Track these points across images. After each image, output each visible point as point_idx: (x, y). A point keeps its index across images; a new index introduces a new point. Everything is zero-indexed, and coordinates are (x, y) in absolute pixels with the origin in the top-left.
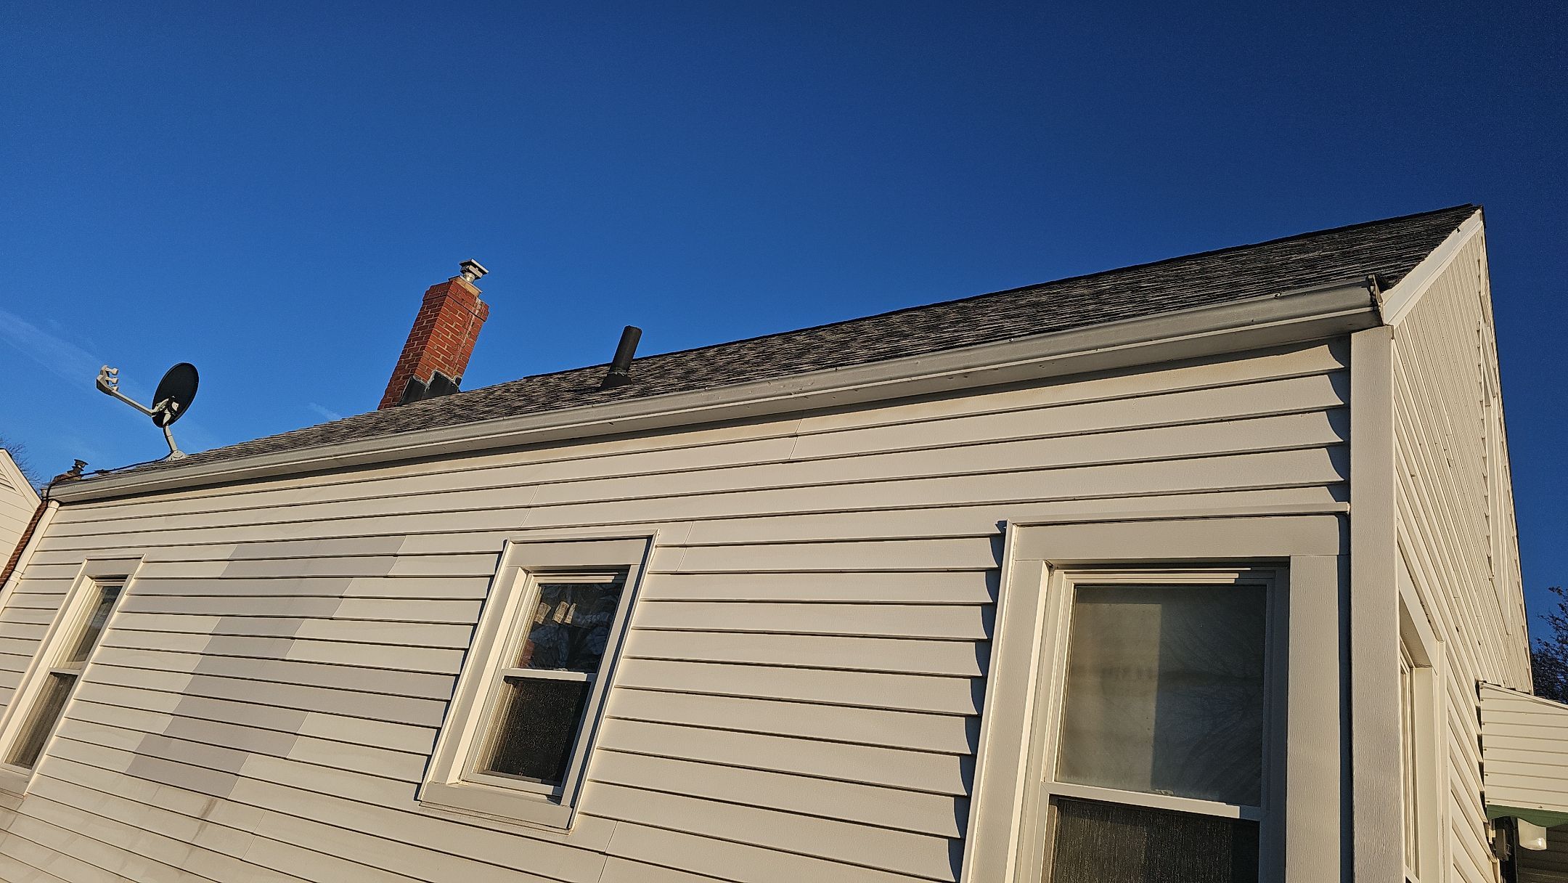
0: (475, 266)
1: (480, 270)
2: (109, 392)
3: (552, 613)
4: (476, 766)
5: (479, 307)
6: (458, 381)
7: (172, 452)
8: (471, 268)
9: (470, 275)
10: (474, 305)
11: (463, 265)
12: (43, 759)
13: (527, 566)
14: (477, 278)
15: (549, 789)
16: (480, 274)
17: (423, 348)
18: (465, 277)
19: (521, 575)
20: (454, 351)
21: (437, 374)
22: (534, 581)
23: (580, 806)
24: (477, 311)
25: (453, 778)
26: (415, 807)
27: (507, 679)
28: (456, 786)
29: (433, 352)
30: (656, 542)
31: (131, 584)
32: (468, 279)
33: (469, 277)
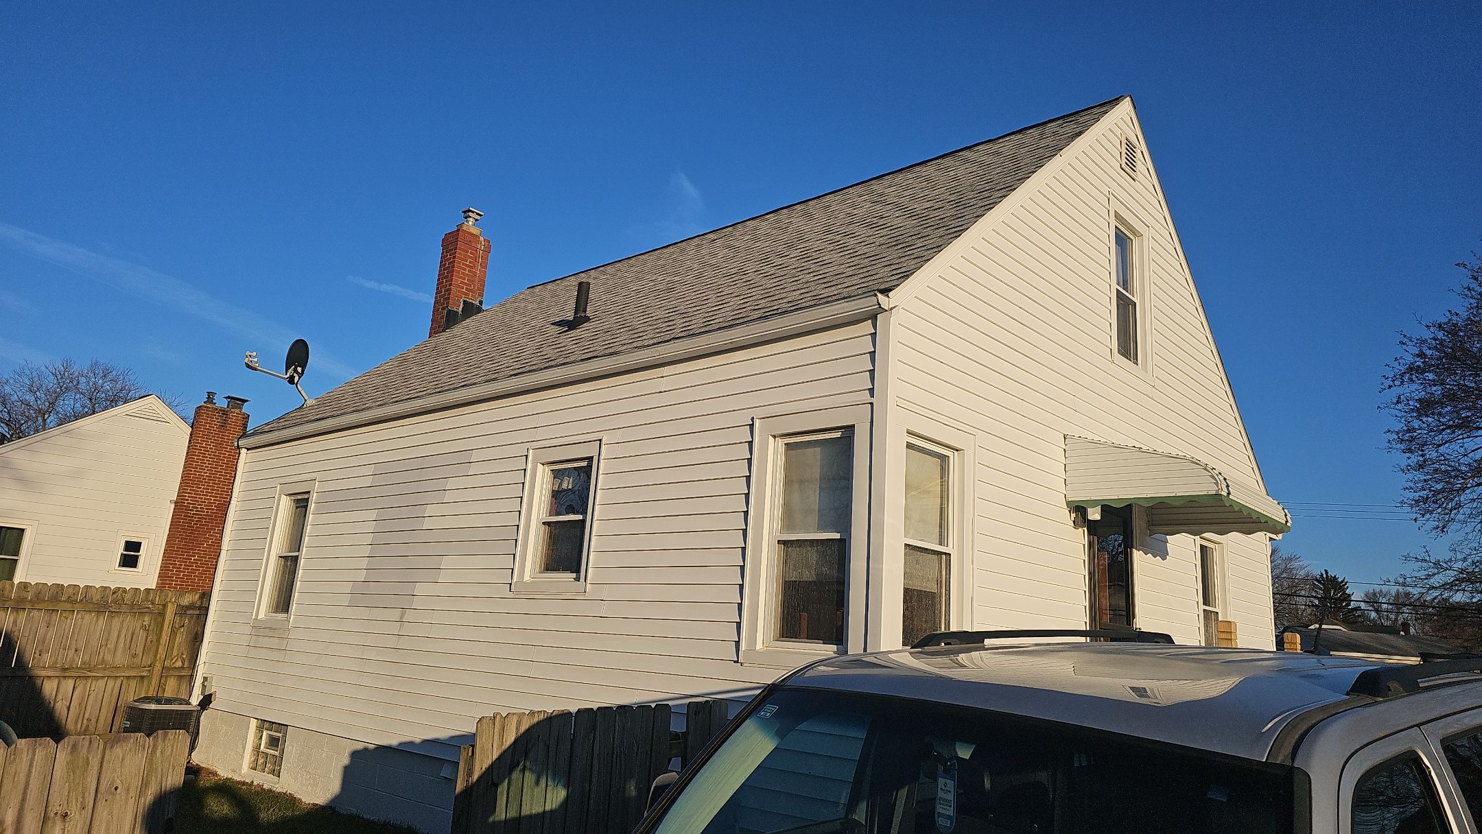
0: (473, 212)
1: (478, 214)
2: (256, 369)
3: (560, 484)
4: (537, 570)
5: (483, 243)
6: (481, 302)
7: (306, 401)
8: (470, 214)
9: (471, 219)
10: (479, 242)
11: (464, 212)
12: (294, 607)
13: (543, 461)
14: (477, 220)
15: (574, 575)
16: (478, 217)
17: (451, 285)
18: (468, 222)
19: (540, 467)
20: (473, 282)
21: (464, 301)
22: (547, 469)
23: (588, 582)
24: (483, 247)
25: (527, 578)
26: (511, 594)
27: (544, 523)
28: (529, 581)
29: (458, 286)
30: (603, 443)
31: (314, 497)
32: (470, 223)
33: (471, 222)
